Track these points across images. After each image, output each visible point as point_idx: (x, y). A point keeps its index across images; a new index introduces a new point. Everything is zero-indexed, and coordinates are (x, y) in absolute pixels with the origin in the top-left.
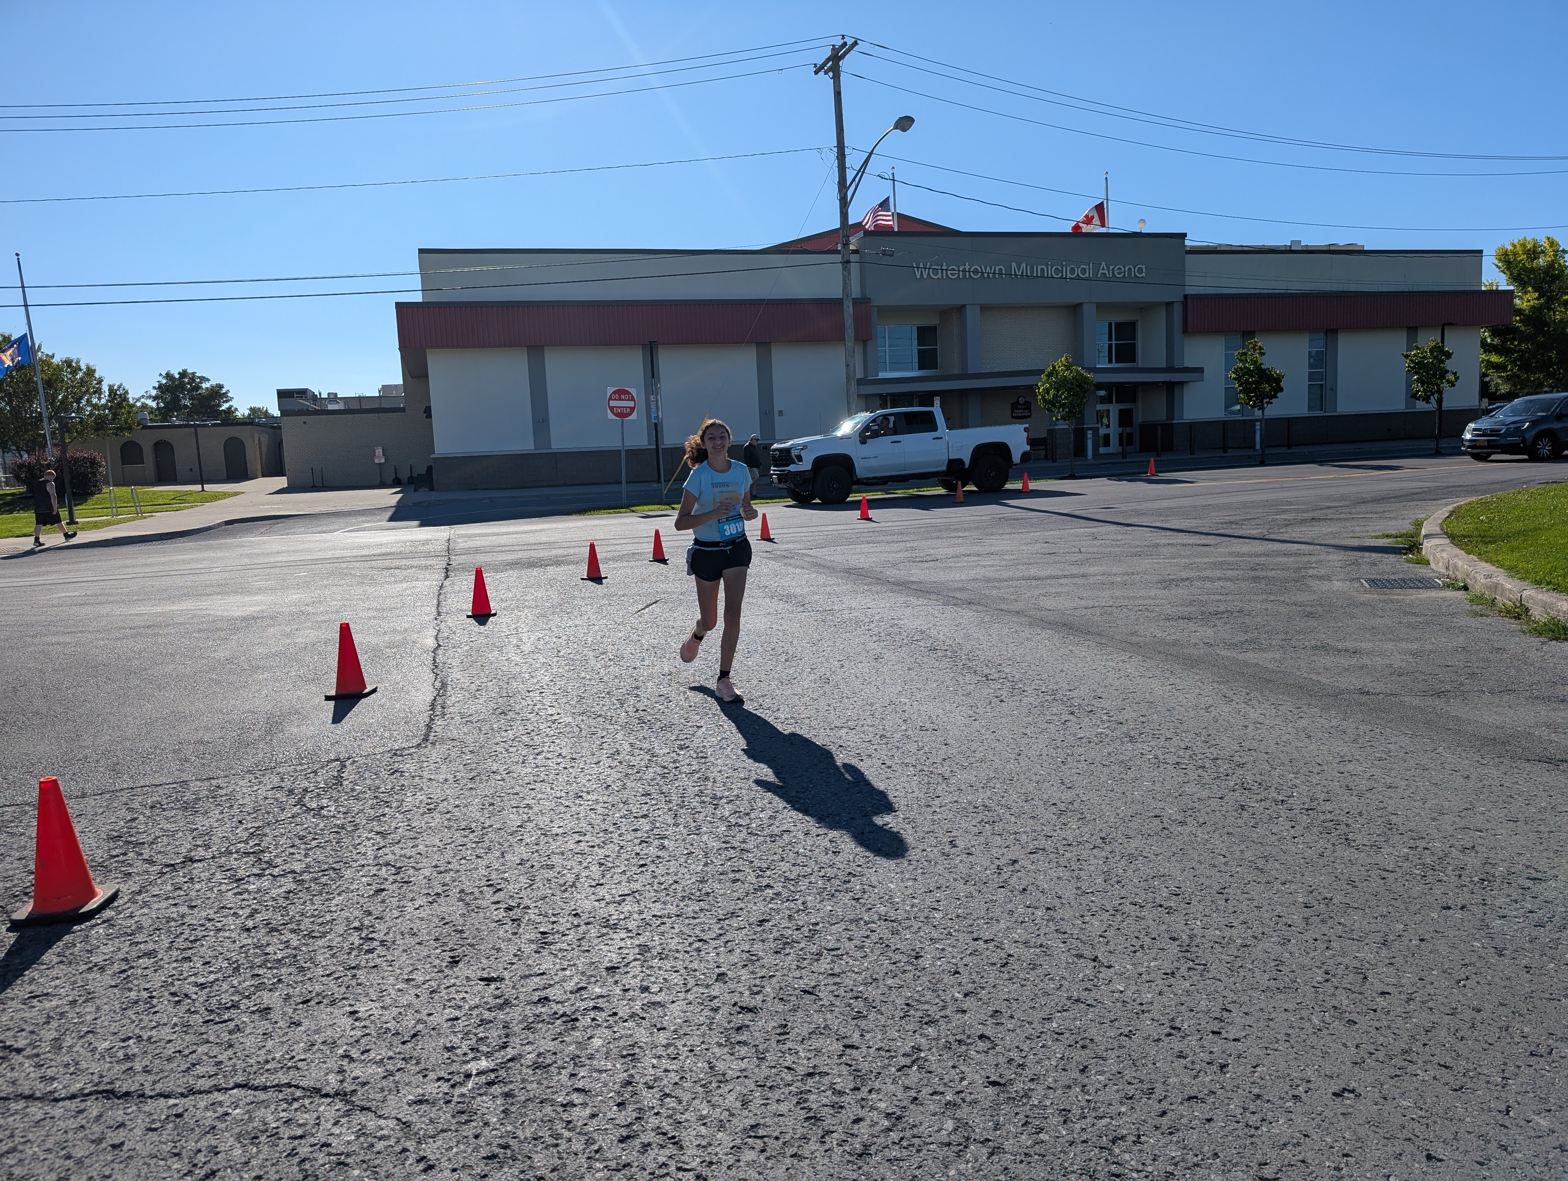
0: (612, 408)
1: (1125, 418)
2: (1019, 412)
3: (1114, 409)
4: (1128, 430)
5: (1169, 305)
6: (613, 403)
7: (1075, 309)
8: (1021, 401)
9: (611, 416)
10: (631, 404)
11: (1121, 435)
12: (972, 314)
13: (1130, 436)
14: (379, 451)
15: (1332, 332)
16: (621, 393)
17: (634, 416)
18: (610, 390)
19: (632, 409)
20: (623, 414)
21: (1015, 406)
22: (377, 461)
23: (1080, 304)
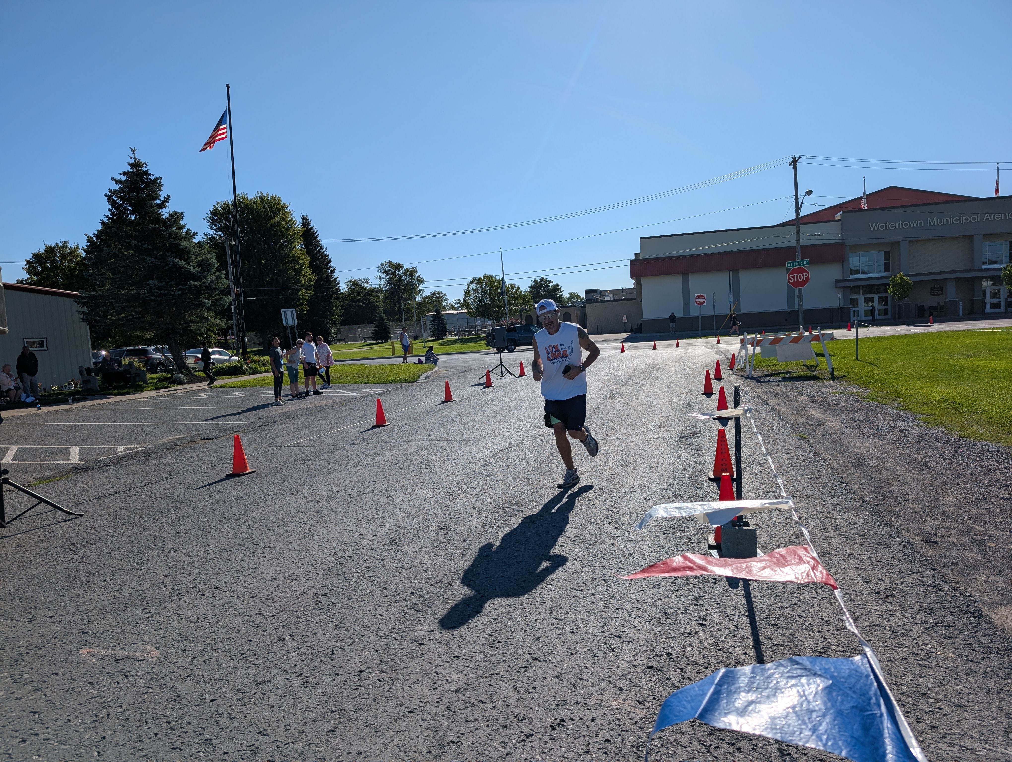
0: (696, 302)
2: (935, 292)
6: (697, 300)
7: (971, 237)
8: (937, 286)
9: (696, 304)
10: (704, 300)
11: (1007, 302)
12: (904, 245)
14: (625, 317)
16: (700, 296)
17: (705, 304)
18: (696, 295)
19: (704, 302)
20: (700, 304)
21: (932, 289)
22: (623, 322)
23: (973, 235)
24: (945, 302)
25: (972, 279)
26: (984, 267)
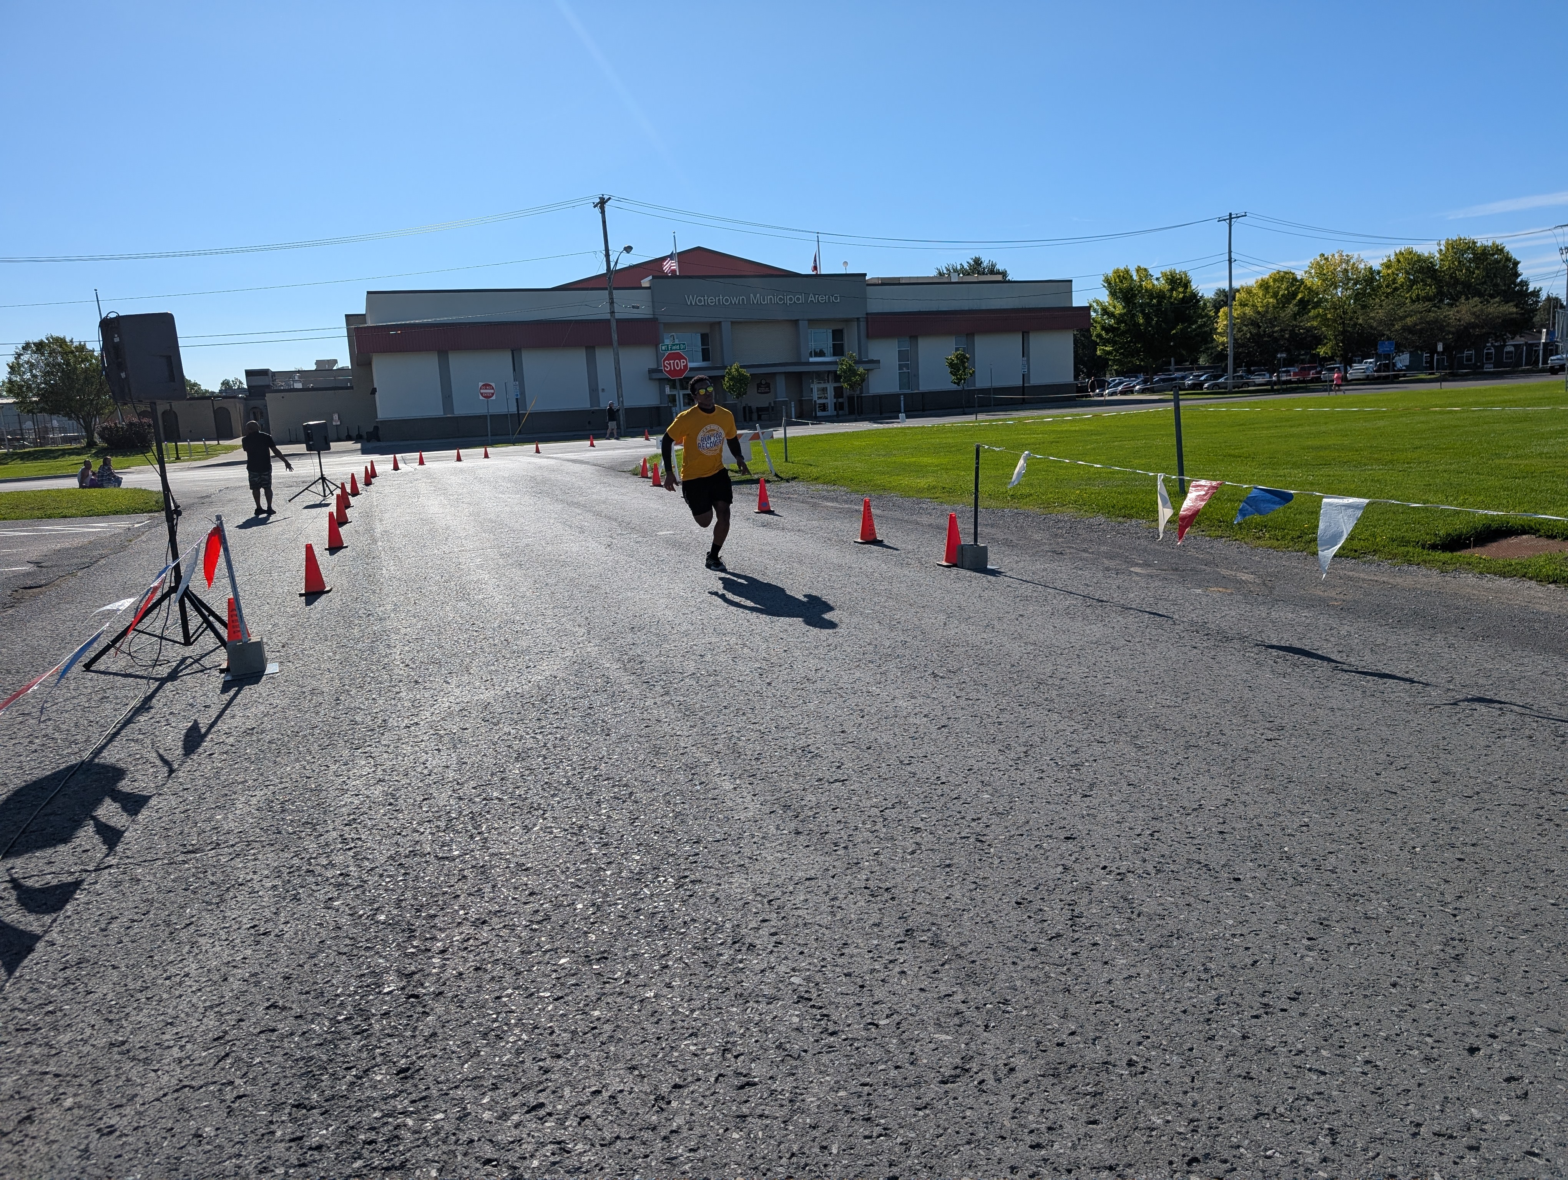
0: (482, 394)
1: (839, 392)
2: (762, 389)
3: (830, 387)
4: (840, 400)
5: (858, 319)
6: (482, 391)
7: (796, 322)
8: (763, 382)
9: (481, 398)
10: (492, 391)
11: (835, 404)
12: (726, 327)
13: (841, 404)
14: (336, 417)
15: (970, 335)
16: (486, 386)
17: (494, 398)
18: (481, 384)
19: (493, 394)
20: (487, 397)
21: (759, 386)
22: (334, 423)
23: (798, 320)
24: (775, 402)
25: (799, 375)
26: (812, 360)
